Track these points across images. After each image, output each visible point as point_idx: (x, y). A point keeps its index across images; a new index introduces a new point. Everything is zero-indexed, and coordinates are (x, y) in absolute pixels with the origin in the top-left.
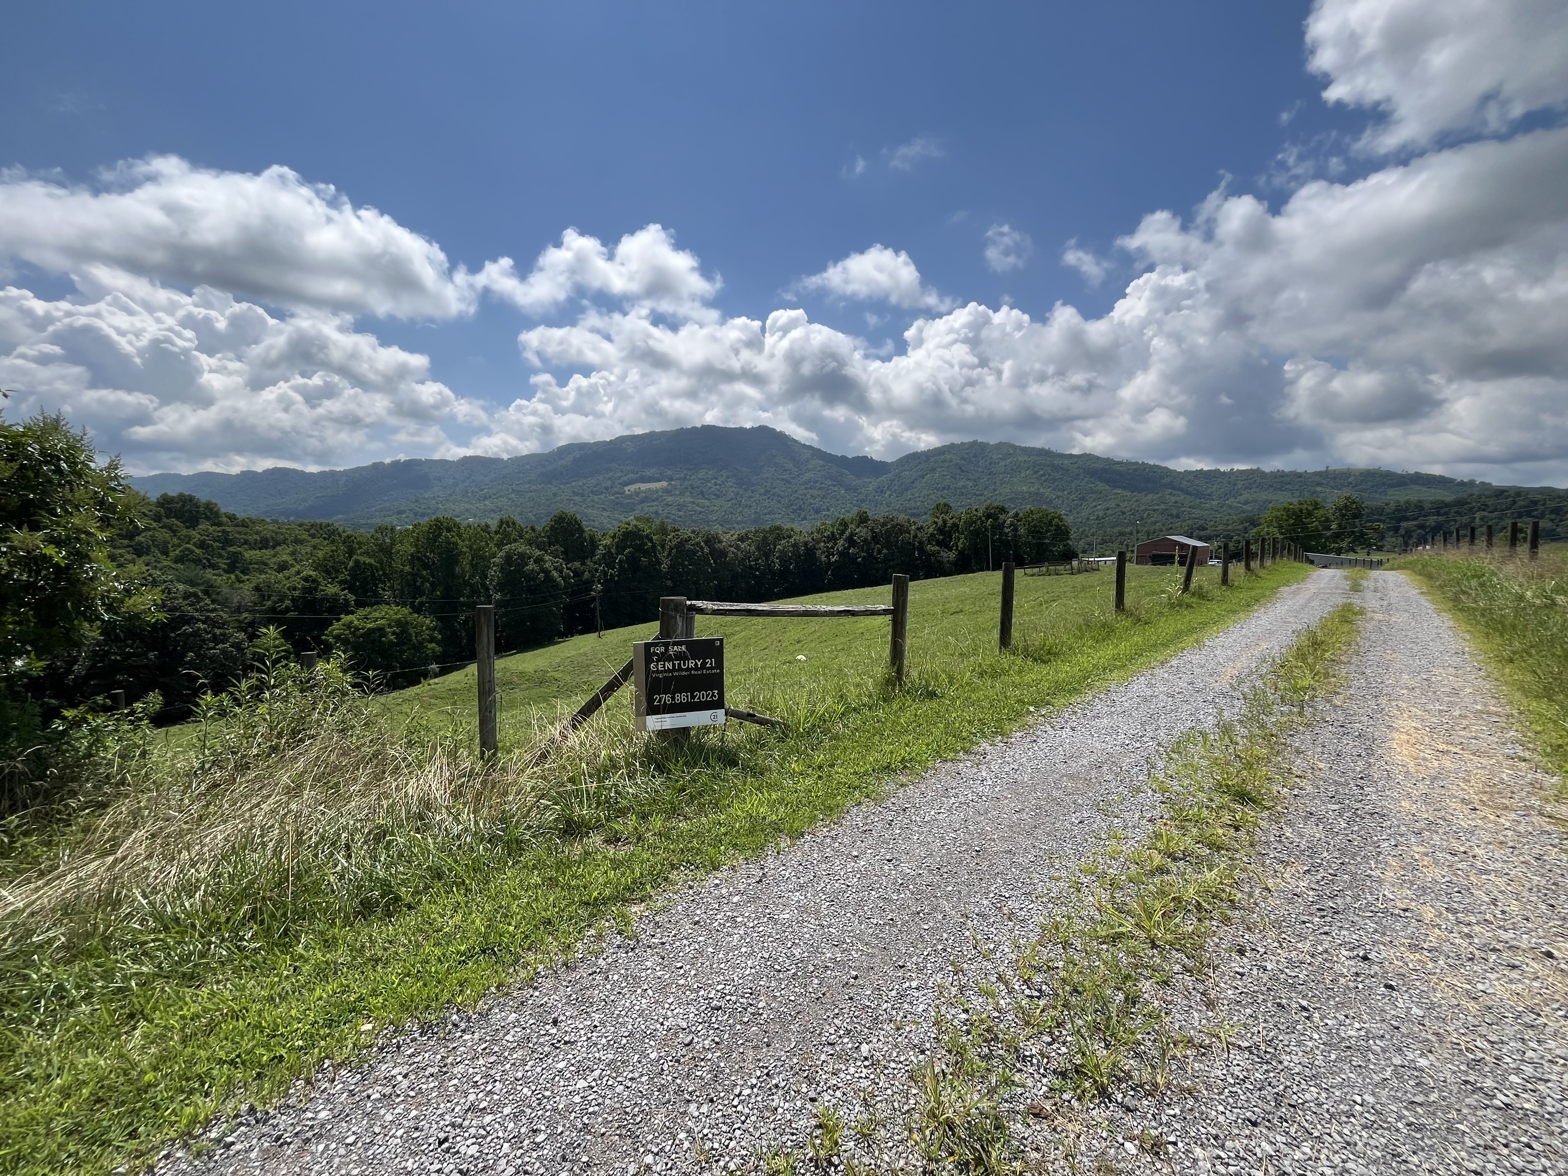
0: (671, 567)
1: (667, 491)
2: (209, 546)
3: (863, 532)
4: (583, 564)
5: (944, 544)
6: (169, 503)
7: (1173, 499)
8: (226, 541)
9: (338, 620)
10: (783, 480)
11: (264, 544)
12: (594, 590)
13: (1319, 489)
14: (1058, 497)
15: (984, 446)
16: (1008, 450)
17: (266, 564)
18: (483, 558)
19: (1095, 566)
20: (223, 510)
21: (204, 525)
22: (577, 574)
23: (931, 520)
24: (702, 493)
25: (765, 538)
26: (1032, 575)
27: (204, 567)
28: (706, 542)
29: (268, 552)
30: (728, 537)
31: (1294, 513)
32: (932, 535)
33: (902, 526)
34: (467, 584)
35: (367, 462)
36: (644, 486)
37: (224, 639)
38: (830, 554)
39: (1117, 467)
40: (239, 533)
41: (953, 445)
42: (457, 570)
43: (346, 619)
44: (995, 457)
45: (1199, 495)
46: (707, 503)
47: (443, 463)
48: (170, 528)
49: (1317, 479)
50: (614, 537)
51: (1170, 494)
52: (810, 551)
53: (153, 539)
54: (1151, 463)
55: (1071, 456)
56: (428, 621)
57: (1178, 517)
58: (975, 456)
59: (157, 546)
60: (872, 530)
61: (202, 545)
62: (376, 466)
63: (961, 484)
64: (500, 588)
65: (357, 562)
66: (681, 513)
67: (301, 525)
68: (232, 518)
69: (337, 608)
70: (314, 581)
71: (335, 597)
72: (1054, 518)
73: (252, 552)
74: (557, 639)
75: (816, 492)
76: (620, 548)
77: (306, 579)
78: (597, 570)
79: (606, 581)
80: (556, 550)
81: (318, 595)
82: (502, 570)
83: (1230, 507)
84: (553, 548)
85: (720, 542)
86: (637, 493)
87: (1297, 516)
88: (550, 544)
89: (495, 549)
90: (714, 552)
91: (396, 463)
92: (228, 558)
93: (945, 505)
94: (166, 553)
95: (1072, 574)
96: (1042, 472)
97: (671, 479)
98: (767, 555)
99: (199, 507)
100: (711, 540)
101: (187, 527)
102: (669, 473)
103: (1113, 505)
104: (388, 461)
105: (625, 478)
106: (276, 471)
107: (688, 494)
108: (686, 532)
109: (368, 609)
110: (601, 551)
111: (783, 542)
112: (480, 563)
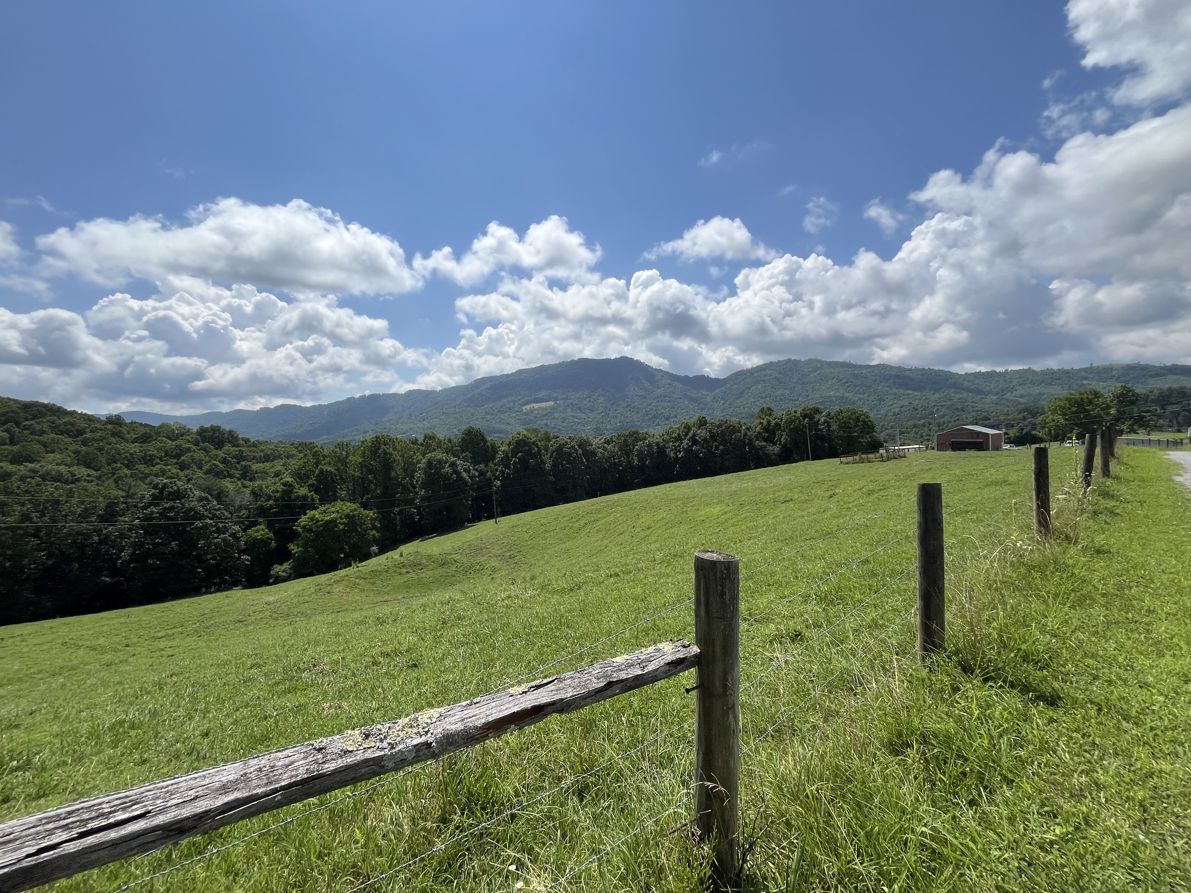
0: (553, 466)
1: (553, 408)
2: (229, 461)
3: (703, 433)
4: (486, 466)
5: (770, 440)
6: (205, 432)
7: (958, 396)
8: (241, 457)
9: (305, 514)
10: (640, 396)
11: (266, 459)
12: (495, 485)
13: (1085, 382)
14: (860, 399)
15: (796, 363)
16: (816, 365)
17: (267, 473)
18: (413, 464)
19: (901, 454)
20: (240, 436)
21: (227, 447)
22: (482, 473)
23: (757, 421)
24: (580, 408)
25: (626, 440)
26: (847, 463)
27: (225, 477)
28: (580, 446)
29: (268, 465)
30: (596, 442)
31: (1076, 402)
32: (759, 433)
33: (734, 427)
34: (400, 484)
35: (343, 398)
36: (536, 406)
37: (225, 530)
38: (677, 451)
39: (907, 374)
40: (251, 451)
41: (771, 363)
42: (393, 474)
43: (310, 513)
44: (806, 370)
45: (979, 392)
46: (583, 416)
47: (395, 395)
48: (204, 449)
49: (1083, 374)
50: (509, 444)
51: (955, 393)
52: (662, 450)
53: (193, 458)
54: (936, 368)
55: (869, 366)
56: (371, 514)
57: (963, 410)
58: (790, 371)
59: (195, 463)
60: (710, 431)
61: (224, 461)
62: (350, 400)
63: (779, 393)
64: (424, 486)
65: (321, 471)
66: (564, 424)
67: (292, 444)
68: (246, 441)
69: (306, 505)
70: (291, 485)
71: (305, 497)
72: (861, 415)
73: (257, 465)
74: (467, 524)
75: (666, 404)
76: (514, 453)
77: (285, 484)
78: (497, 470)
79: (504, 478)
80: (467, 456)
81: (293, 496)
82: (426, 472)
83: (1007, 400)
84: (464, 454)
85: (591, 445)
86: (532, 411)
87: (1079, 405)
88: (463, 451)
89: (420, 457)
90: (586, 453)
91: (363, 398)
92: (241, 470)
93: (769, 409)
94: (200, 468)
95: (883, 461)
96: (845, 380)
97: (556, 399)
98: (628, 453)
99: (224, 434)
100: (583, 444)
101: (216, 449)
102: (555, 395)
103: (907, 403)
104: (357, 395)
105: (523, 400)
106: (283, 406)
107: (569, 410)
108: (563, 438)
109: (327, 506)
110: (500, 455)
111: (640, 443)
112: (409, 469)
